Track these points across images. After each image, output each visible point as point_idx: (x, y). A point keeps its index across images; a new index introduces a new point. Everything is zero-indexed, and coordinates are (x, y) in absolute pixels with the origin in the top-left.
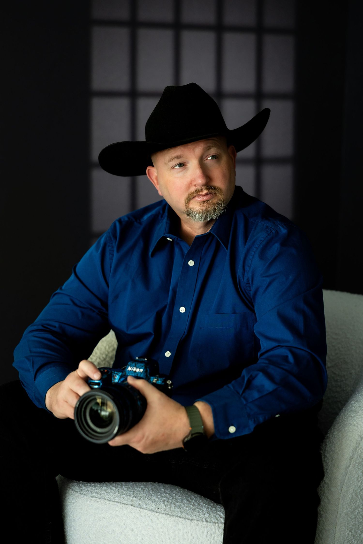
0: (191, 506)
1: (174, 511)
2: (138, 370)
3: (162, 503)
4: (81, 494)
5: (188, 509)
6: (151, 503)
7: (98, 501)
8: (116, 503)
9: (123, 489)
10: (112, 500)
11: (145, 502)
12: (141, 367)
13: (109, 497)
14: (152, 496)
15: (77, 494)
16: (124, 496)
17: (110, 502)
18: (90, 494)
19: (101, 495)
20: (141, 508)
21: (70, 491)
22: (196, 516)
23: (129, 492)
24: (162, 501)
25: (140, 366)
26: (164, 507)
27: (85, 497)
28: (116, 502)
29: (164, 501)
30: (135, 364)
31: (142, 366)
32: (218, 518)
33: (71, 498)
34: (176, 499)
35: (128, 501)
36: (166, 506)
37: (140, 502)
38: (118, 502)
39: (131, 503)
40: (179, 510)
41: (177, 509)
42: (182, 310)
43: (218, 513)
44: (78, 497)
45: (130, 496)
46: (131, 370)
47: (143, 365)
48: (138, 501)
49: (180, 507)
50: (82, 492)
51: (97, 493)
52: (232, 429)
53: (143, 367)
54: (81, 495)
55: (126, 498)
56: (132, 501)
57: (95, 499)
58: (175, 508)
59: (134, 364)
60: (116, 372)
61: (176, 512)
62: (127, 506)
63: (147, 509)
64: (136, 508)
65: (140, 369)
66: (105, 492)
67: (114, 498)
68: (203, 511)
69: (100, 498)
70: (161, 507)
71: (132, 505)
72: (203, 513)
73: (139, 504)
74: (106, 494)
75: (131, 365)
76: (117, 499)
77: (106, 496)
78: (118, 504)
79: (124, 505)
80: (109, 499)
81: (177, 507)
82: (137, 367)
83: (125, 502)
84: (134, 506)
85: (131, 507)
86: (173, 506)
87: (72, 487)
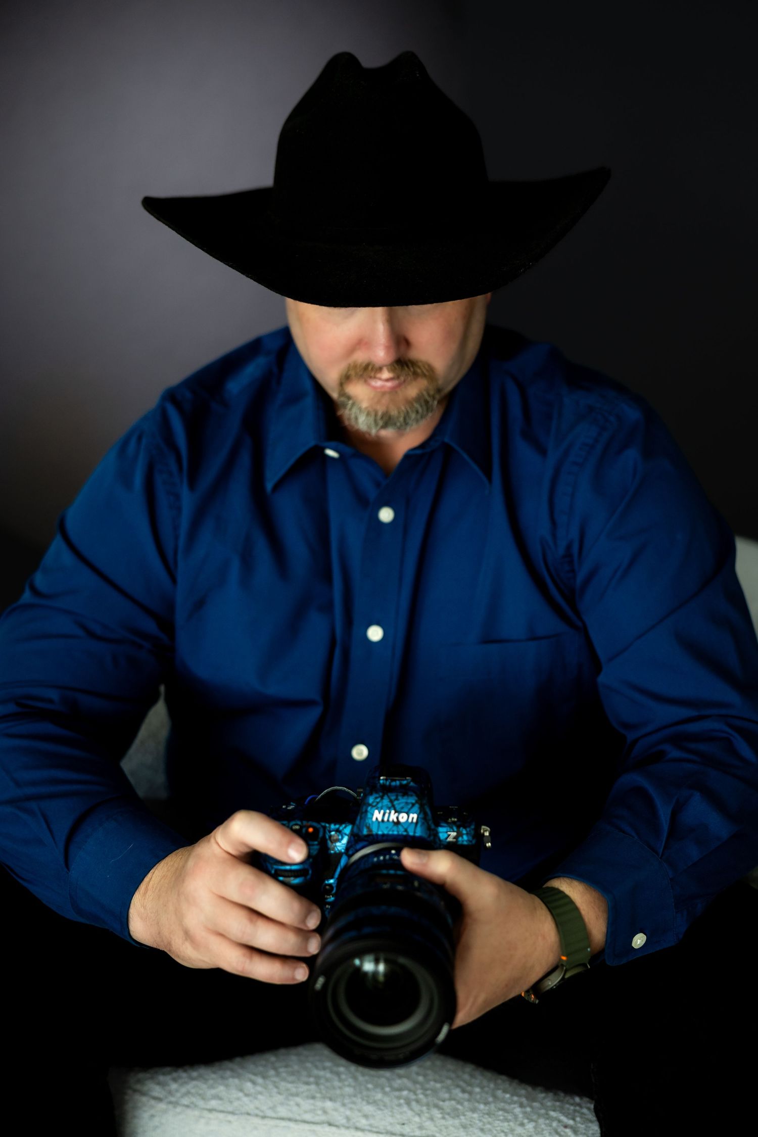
0: (482, 1106)
1: (447, 1128)
2: (403, 817)
3: (405, 1108)
4: (176, 1104)
5: (475, 1115)
6: (379, 1112)
7: (230, 1122)
8: (283, 1123)
9: (284, 1080)
10: (269, 1113)
11: (360, 1111)
12: (410, 806)
13: (257, 1108)
14: (368, 1089)
15: (162, 1106)
16: (298, 1100)
17: (266, 1121)
18: (201, 1103)
19: (231, 1102)
20: (357, 1129)
21: (137, 1097)
22: (503, 1131)
23: (305, 1087)
24: (402, 1101)
25: (407, 803)
26: (417, 1119)
27: (189, 1112)
28: (282, 1119)
29: (408, 1102)
30: (391, 801)
31: (413, 805)
32: (559, 1130)
33: (146, 1115)
34: (435, 1091)
35: (312, 1111)
36: (419, 1115)
37: (348, 1113)
38: (290, 1120)
39: (323, 1118)
40: (457, 1122)
41: (450, 1122)
42: (375, 633)
43: (552, 1113)
44: (165, 1112)
45: (313, 1098)
46: (383, 821)
47: (412, 800)
48: (342, 1109)
49: (455, 1114)
50: (173, 1099)
51: (217, 1097)
52: (639, 940)
53: (417, 807)
54: (175, 1107)
55: (306, 1104)
56: (325, 1112)
57: (221, 1116)
58: (443, 1118)
59: (386, 801)
60: (333, 826)
61: (451, 1128)
62: (317, 1128)
63: (375, 1130)
64: (343, 1131)
65: (408, 814)
66: (241, 1094)
67: (273, 1108)
68: (516, 1117)
69: (233, 1113)
70: (409, 1121)
71: (330, 1124)
72: (518, 1123)
73: (348, 1119)
74: (245, 1099)
75: (380, 805)
76: (282, 1111)
77: (248, 1104)
78: (292, 1125)
79: (307, 1127)
80: (261, 1114)
81: (449, 1114)
82: (398, 808)
83: (308, 1117)
84: (337, 1126)
85: (327, 1128)
86: (436, 1113)
87: (138, 1087)
